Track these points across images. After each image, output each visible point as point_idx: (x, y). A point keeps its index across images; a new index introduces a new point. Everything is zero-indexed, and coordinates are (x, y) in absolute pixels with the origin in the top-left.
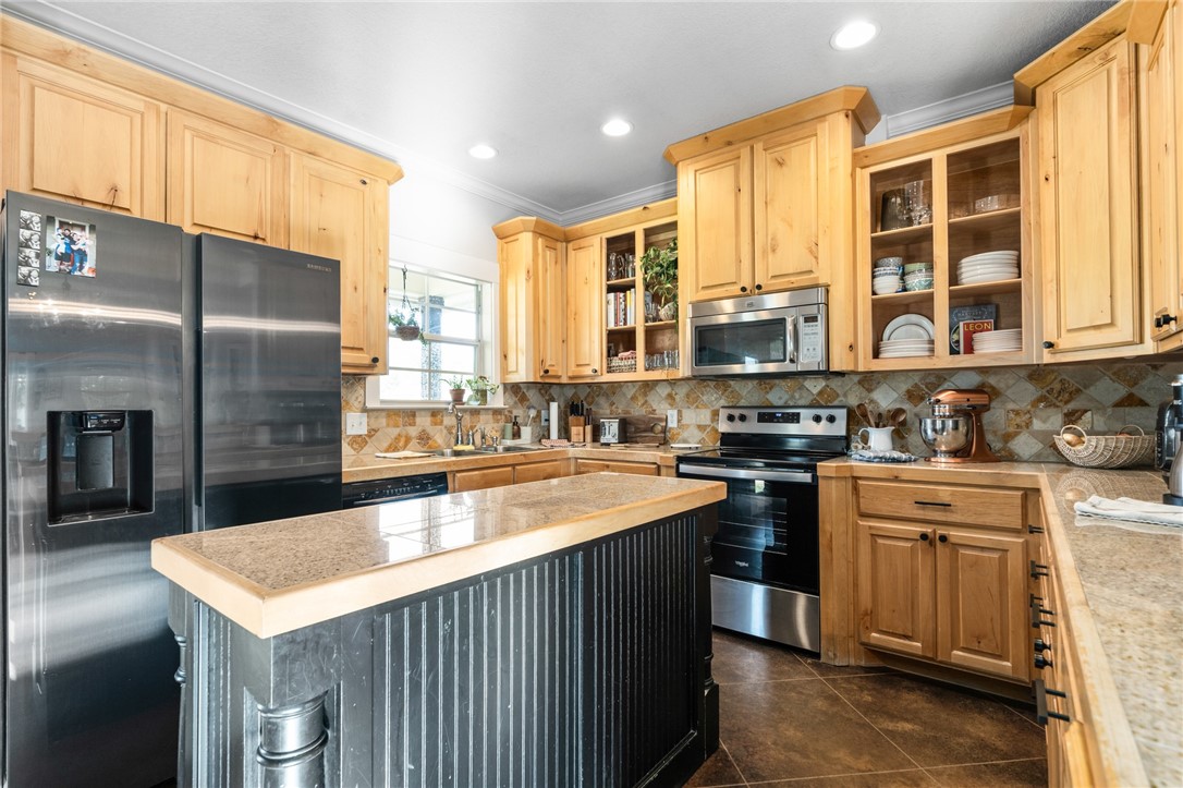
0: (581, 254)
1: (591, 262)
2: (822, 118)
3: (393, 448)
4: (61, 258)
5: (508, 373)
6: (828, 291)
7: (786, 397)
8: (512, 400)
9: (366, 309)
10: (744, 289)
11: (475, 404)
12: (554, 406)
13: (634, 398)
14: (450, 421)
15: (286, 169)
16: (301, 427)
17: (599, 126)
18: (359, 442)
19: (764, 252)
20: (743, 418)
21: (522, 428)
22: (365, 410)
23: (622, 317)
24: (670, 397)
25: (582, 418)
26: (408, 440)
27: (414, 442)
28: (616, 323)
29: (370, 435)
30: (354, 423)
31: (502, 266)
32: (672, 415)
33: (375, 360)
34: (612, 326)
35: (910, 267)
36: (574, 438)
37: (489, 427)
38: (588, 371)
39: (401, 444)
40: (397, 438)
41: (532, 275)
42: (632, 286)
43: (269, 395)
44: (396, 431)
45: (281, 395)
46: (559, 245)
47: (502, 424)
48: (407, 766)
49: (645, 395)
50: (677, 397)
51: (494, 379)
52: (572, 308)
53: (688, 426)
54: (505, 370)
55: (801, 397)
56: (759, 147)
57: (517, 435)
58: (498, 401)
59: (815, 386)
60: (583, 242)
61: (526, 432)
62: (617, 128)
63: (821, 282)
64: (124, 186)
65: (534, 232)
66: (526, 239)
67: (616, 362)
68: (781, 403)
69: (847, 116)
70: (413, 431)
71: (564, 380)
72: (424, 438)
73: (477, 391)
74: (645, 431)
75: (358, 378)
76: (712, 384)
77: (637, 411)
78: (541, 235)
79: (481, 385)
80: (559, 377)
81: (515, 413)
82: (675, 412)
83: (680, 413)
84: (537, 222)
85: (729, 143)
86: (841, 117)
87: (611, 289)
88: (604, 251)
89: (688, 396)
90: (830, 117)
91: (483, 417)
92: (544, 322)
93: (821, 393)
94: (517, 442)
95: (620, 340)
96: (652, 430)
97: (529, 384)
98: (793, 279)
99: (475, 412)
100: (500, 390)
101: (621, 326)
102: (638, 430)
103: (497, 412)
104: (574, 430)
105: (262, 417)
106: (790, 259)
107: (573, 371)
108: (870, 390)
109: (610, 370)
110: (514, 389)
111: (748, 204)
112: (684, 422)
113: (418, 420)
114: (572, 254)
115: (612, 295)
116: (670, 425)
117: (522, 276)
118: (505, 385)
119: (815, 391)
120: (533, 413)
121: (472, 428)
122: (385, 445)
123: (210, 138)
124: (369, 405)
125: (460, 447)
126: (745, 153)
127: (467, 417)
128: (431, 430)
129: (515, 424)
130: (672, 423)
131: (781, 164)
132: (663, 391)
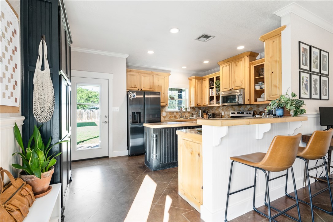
0: (205, 81)
1: (207, 83)
2: (243, 57)
3: (170, 118)
4: (133, 96)
5: (191, 105)
6: (244, 89)
7: (243, 109)
8: (192, 110)
9: (165, 97)
10: (230, 89)
11: (184, 111)
12: (200, 111)
13: (216, 109)
14: (180, 114)
15: (154, 78)
16: (156, 115)
17: (203, 62)
18: (164, 117)
19: (234, 82)
20: (234, 113)
21: (194, 115)
22: (165, 112)
23: (212, 94)
24: (223, 109)
25: (206, 113)
26: (172, 117)
27: (173, 117)
28: (211, 95)
29: (166, 116)
30: (164, 114)
31: (190, 85)
32: (223, 113)
33: (166, 104)
34: (210, 96)
35: (256, 85)
36: (204, 117)
37: (187, 115)
38: (206, 104)
39: (171, 117)
40: (171, 116)
41: (195, 87)
42: (213, 88)
43: (151, 109)
44: (170, 115)
45: (153, 109)
46: (201, 80)
47: (190, 114)
48: (164, 143)
49: (218, 109)
50: (224, 109)
51: (188, 106)
52: (203, 92)
53: (226, 115)
54: (190, 104)
55: (246, 109)
56: (233, 62)
57: (193, 116)
58: (189, 110)
59: (249, 107)
60: (205, 79)
61: (195, 116)
62: (206, 62)
63: (243, 88)
64: (136, 85)
65: (195, 79)
66: (194, 80)
67: (211, 102)
68: (242, 110)
69: (248, 57)
70: (173, 115)
71: (202, 106)
72: (175, 117)
73: (185, 108)
74: (218, 116)
75: (164, 107)
76: (230, 106)
77: (217, 112)
78: (197, 79)
79: (186, 107)
80: (201, 105)
81: (193, 112)
82: (223, 112)
83: (224, 112)
84: (195, 77)
85: (228, 62)
86: (247, 57)
87: (210, 88)
88: (209, 81)
89: (226, 109)
90: (245, 57)
91: (186, 113)
92: (197, 95)
93: (250, 108)
94: (193, 118)
95: (211, 98)
96: (219, 116)
97: (196, 107)
98: (238, 87)
99: (184, 112)
100: (190, 108)
101: (212, 96)
102: (217, 116)
103: (189, 112)
104: (204, 116)
105: (151, 113)
106: (238, 84)
107: (203, 104)
108: (258, 108)
109: (210, 104)
110: (192, 108)
111: (231, 73)
112: (225, 114)
113: (174, 113)
114: (203, 81)
115: (210, 90)
116: (222, 115)
117: (193, 87)
118: (191, 107)
119: (249, 108)
120: (196, 112)
121: (184, 115)
122: (169, 117)
123: (145, 76)
124: (166, 111)
125: (181, 118)
126: (231, 64)
127: (183, 113)
128: (176, 115)
129: (192, 114)
130: (223, 114)
131: (236, 66)
132: (221, 108)
